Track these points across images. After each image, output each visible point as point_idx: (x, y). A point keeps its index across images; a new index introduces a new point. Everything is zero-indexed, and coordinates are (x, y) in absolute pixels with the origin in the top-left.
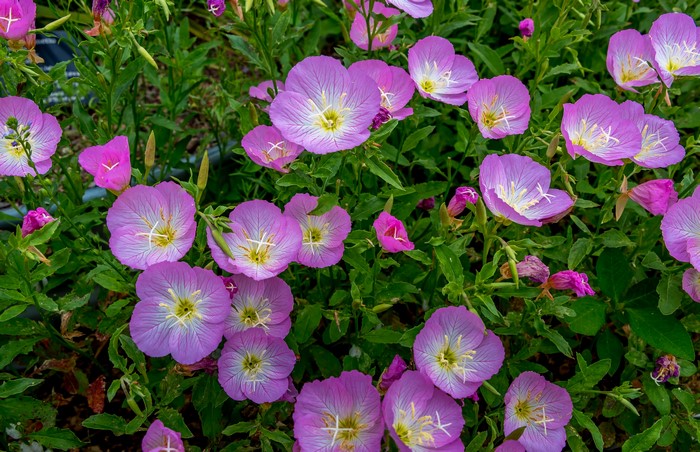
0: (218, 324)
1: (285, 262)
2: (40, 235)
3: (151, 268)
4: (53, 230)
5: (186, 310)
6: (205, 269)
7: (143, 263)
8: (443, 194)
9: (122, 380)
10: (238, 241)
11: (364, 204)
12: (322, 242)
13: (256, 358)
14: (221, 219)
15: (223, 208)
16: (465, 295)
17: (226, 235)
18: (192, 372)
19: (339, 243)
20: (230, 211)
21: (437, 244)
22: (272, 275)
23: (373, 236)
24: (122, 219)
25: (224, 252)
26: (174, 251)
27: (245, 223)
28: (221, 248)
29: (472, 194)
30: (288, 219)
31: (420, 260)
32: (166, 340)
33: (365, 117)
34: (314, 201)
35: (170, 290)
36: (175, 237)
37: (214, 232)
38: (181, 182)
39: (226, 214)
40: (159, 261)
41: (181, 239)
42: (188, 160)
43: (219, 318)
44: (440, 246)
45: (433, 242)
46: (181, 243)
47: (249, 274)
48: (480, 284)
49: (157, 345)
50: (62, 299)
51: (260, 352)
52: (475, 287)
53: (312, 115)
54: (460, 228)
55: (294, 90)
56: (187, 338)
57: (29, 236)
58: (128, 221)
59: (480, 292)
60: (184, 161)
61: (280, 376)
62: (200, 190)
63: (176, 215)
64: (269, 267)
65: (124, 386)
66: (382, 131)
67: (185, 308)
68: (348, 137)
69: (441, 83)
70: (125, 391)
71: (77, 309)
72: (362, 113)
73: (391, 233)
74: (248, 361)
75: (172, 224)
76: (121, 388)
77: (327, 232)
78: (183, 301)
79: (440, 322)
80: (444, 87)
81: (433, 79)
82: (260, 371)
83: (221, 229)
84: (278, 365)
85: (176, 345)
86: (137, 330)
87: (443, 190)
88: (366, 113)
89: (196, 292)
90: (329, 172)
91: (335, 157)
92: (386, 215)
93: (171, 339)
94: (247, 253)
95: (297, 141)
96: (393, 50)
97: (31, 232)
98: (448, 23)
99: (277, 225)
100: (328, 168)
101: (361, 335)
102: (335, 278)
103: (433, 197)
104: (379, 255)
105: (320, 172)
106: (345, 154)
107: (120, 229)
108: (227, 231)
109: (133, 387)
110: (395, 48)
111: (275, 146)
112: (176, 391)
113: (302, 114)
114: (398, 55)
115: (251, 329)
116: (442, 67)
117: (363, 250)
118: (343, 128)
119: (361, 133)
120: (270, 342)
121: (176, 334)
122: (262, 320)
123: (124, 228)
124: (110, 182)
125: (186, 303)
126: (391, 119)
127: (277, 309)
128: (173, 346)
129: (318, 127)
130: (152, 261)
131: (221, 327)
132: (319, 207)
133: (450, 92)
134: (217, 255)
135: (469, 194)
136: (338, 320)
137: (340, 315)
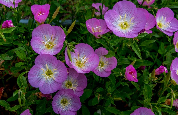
0: (59, 83)
1: (89, 70)
2: (8, 30)
3: (42, 55)
4: (13, 30)
5: (49, 74)
6: (61, 62)
7: (40, 52)
8: (150, 66)
9: (19, 90)
10: (75, 57)
11: (122, 60)
12: (103, 68)
13: (67, 100)
14: (72, 46)
15: (74, 43)
16: (151, 105)
17: (71, 52)
18: (42, 97)
19: (110, 70)
20: (76, 44)
21: (146, 83)
22: (83, 73)
23: (123, 72)
24: (37, 34)
25: (69, 58)
26: (52, 52)
27: (80, 51)
28: (69, 57)
29: (166, 69)
30: (96, 54)
31: (136, 87)
32: (39, 82)
33: (138, 28)
34: (107, 52)
35: (47, 65)
36: (53, 47)
37: (68, 50)
38: (63, 28)
39: (74, 45)
40: (46, 53)
41: (55, 48)
42: (58, 21)
43: (60, 81)
44: (147, 84)
45: (145, 82)
46: (55, 49)
47: (76, 70)
48: (159, 103)
49: (36, 82)
50: (3, 55)
51: (69, 99)
52: (156, 104)
53: (119, 21)
54: (156, 80)
55: (115, 10)
56: (46, 84)
57: (4, 29)
58: (39, 35)
59: (158, 106)
60: (57, 21)
61: (73, 110)
62: (68, 33)
63: (57, 39)
64: (83, 70)
65: (19, 93)
66: (141, 35)
67: (49, 73)
68: (129, 33)
69: (165, 26)
70: (19, 95)
71: (7, 60)
72: (137, 27)
73: (131, 73)
74: (63, 100)
75: (54, 42)
76: (18, 93)
77: (107, 65)
78: (49, 71)
79: (140, 112)
80: (165, 27)
81: (162, 23)
82: (67, 106)
83: (71, 50)
84: (73, 106)
85: (42, 85)
86: (30, 75)
87: (150, 65)
88: (139, 27)
89: (55, 69)
90: (115, 43)
91: (119, 39)
92: (131, 66)
93: (41, 82)
94: (77, 62)
95: (111, 28)
96: (149, 8)
97: (5, 28)
98: (172, 5)
99: (91, 55)
100: (115, 41)
101: (104, 106)
102: (100, 82)
103: (145, 66)
104: (122, 80)
105: (112, 42)
106: (124, 39)
107: (36, 37)
108: (73, 51)
109: (23, 95)
110: (150, 7)
111: (97, 27)
112: (33, 102)
113: (115, 19)
114: (151, 10)
115: (69, 89)
116: (167, 20)
117: (117, 76)
118: (128, 30)
119: (135, 34)
120: (74, 97)
121: (43, 81)
122: (74, 88)
123: (37, 37)
124: (39, 19)
125: (50, 72)
126: (145, 32)
127: (80, 86)
128: (40, 85)
129: (119, 26)
130: (43, 52)
131: (60, 85)
132: (108, 55)
133: (167, 30)
134: (66, 58)
135: (164, 69)
136: (99, 98)
137: (100, 96)
